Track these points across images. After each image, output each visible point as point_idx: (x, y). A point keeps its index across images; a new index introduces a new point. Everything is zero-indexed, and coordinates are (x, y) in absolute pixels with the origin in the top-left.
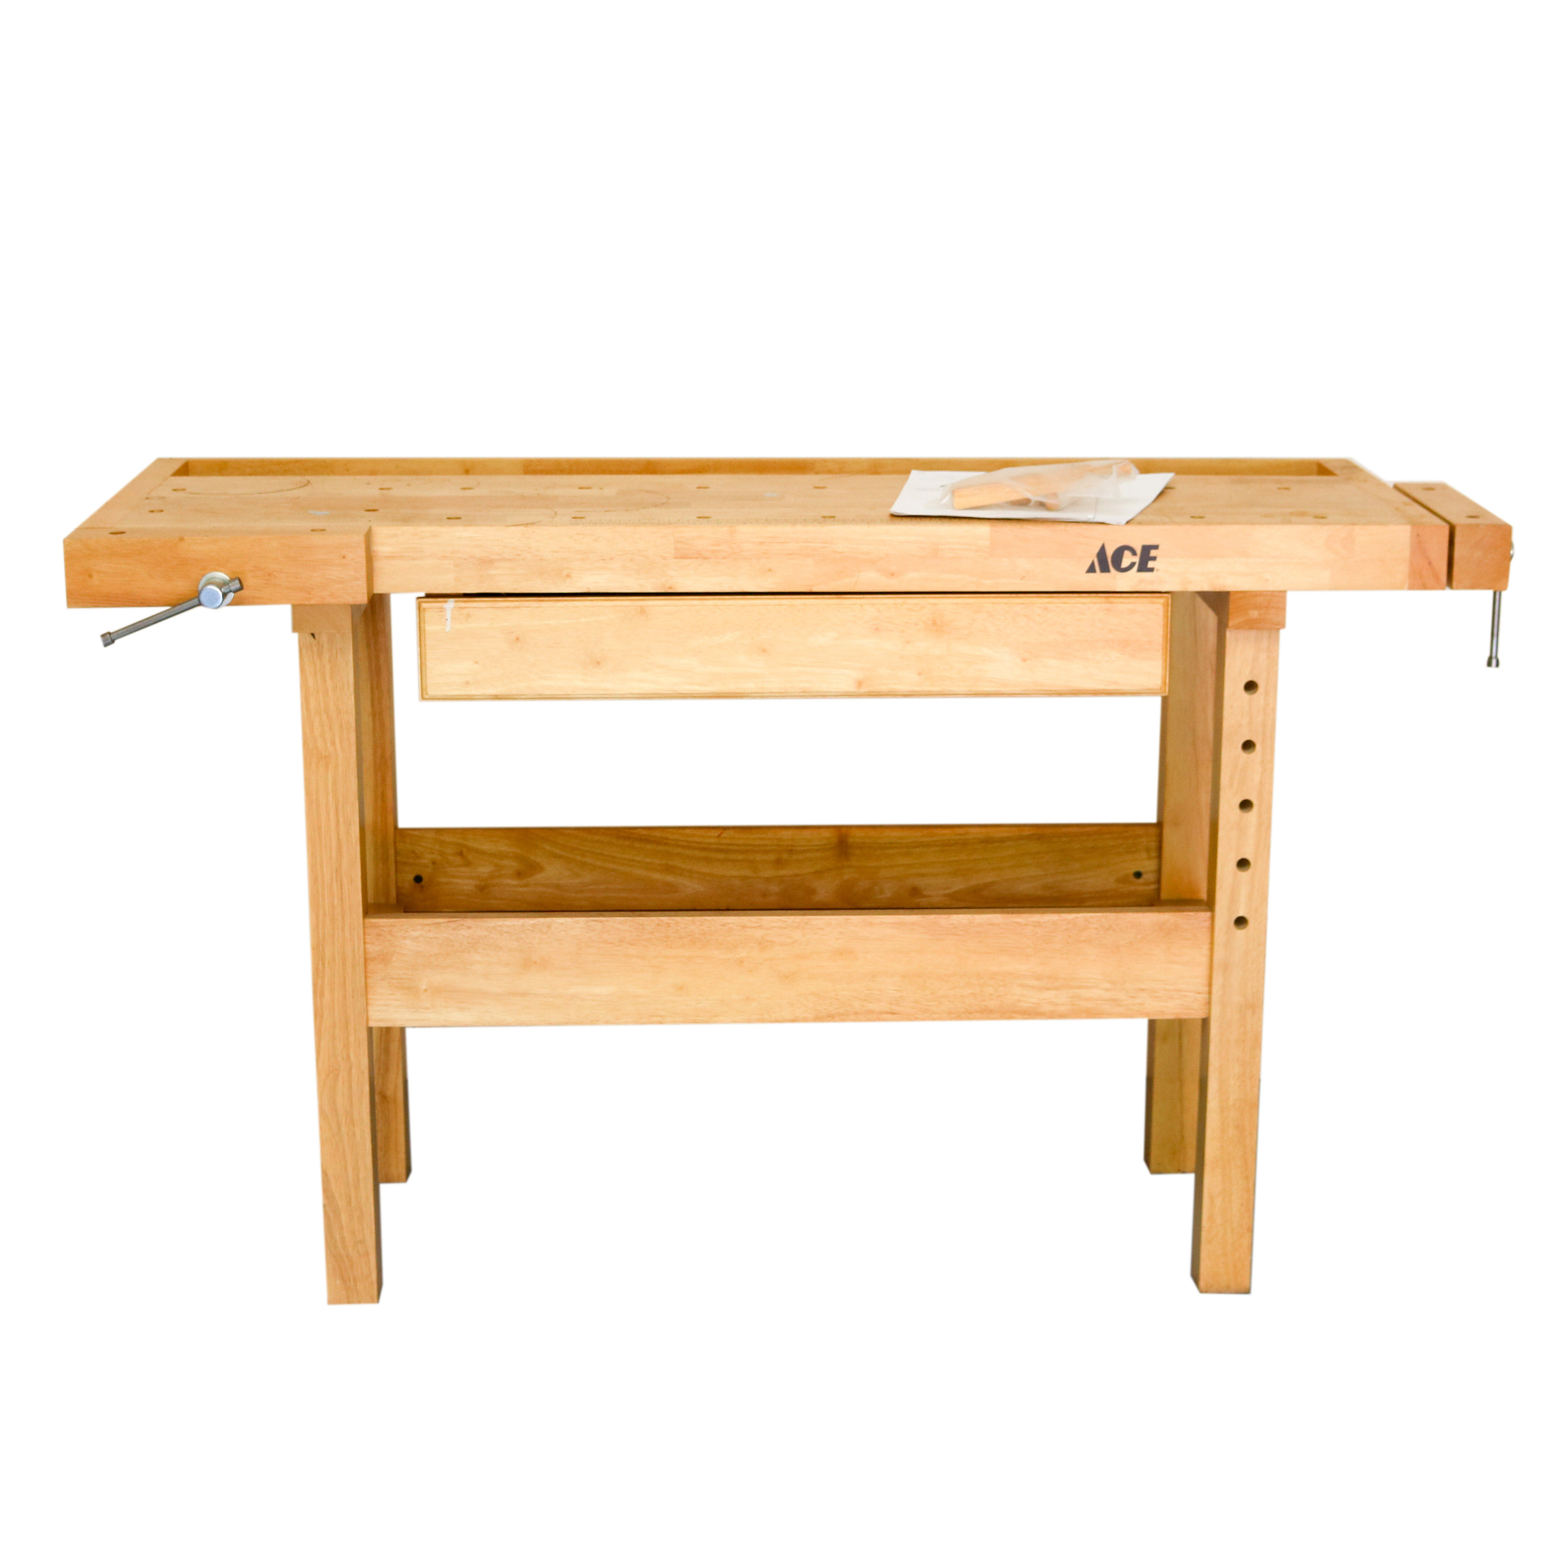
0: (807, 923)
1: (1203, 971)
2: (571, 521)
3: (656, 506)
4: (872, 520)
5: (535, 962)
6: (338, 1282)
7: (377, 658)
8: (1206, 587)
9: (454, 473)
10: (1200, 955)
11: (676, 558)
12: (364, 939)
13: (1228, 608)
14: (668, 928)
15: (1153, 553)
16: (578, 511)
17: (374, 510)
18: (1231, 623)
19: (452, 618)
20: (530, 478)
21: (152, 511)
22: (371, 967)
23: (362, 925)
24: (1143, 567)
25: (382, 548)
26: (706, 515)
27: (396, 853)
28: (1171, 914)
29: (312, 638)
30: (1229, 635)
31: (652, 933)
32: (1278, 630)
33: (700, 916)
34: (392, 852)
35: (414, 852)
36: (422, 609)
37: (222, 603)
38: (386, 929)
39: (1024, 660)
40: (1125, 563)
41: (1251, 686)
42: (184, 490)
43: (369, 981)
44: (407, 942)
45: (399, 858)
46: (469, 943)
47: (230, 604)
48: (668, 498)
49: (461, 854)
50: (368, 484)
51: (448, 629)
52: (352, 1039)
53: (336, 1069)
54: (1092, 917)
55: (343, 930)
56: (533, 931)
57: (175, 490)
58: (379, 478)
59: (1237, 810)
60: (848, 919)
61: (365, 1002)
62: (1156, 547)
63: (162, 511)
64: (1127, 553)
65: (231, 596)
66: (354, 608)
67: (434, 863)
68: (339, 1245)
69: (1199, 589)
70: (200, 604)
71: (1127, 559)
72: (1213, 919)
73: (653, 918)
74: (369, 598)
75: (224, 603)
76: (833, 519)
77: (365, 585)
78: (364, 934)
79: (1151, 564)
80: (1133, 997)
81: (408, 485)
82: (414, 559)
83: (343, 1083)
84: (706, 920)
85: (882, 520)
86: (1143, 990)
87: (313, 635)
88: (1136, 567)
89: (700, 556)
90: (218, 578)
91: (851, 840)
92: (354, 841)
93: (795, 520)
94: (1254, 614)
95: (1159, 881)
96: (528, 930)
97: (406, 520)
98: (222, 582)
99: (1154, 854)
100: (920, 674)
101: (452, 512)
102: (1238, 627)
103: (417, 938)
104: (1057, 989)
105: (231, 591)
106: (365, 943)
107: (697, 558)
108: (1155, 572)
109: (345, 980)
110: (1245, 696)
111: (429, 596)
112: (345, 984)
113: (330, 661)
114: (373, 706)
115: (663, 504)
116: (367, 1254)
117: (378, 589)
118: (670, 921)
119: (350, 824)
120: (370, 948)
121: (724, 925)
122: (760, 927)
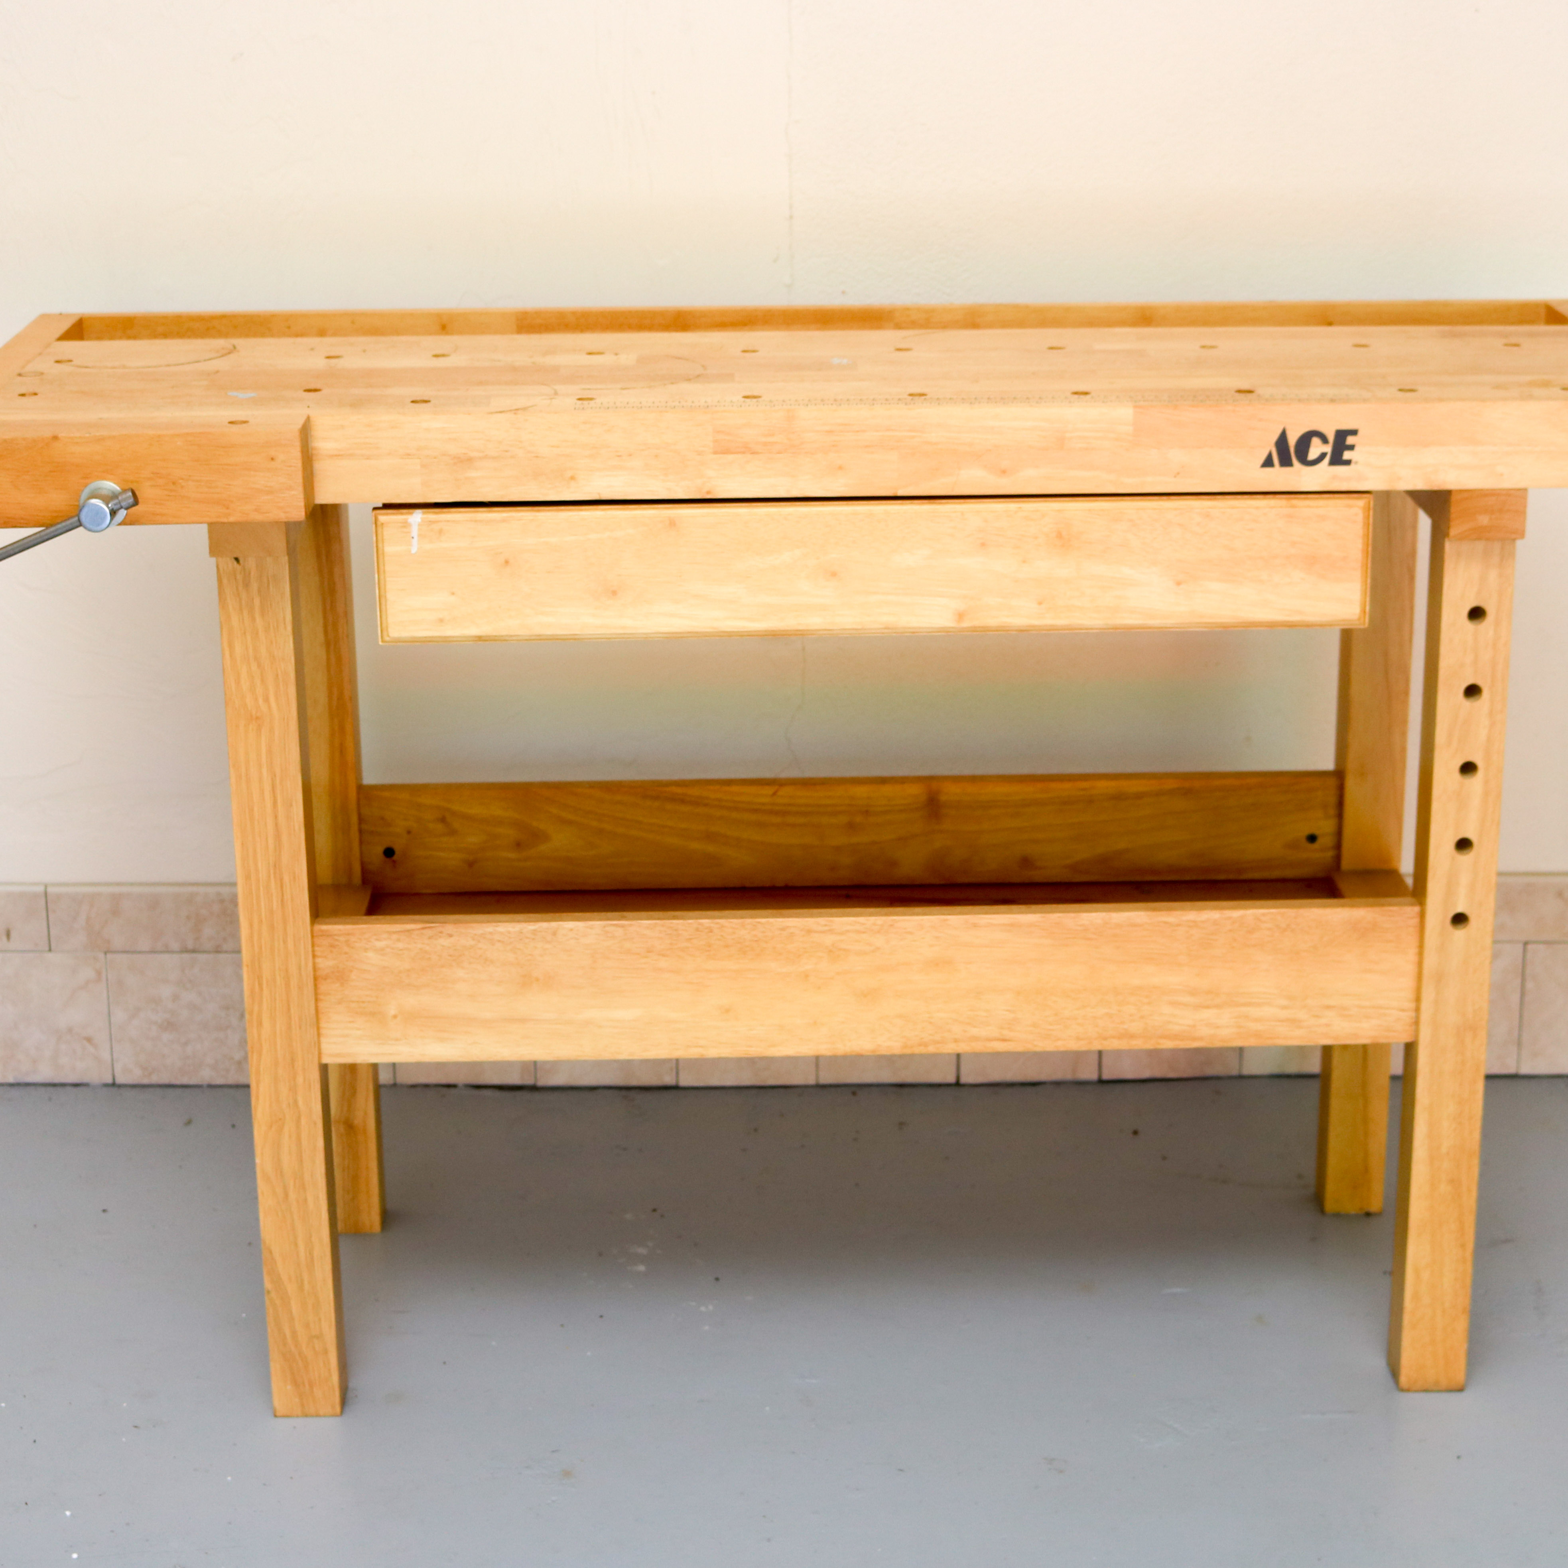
0: (891, 925)
1: (1407, 983)
2: (576, 404)
3: (689, 380)
4: (976, 399)
5: (537, 980)
6: (289, 1387)
7: (331, 573)
8: (1420, 485)
9: (428, 332)
10: (1406, 962)
11: (715, 453)
12: (313, 951)
13: (1449, 511)
14: (711, 934)
15: (1350, 440)
16: (584, 389)
17: (316, 390)
18: (1453, 531)
19: (420, 535)
20: (524, 339)
21: (23, 395)
22: (323, 987)
23: (309, 936)
24: (1337, 459)
25: (323, 443)
26: (756, 394)
27: (361, 820)
28: (1369, 909)
29: (235, 563)
30: (1449, 547)
31: (689, 940)
32: (1514, 540)
33: (752, 917)
34: (354, 819)
35: (382, 818)
36: (379, 523)
37: (110, 523)
38: (342, 939)
39: (1179, 584)
40: (1313, 454)
41: (1476, 614)
42: (70, 361)
43: (321, 1005)
44: (370, 954)
45: (364, 827)
46: (450, 956)
47: (120, 524)
48: (704, 367)
49: (443, 820)
50: (312, 349)
51: (414, 550)
52: (300, 1080)
53: (280, 1119)
54: (1264, 915)
55: (285, 942)
56: (533, 939)
57: (58, 362)
58: (327, 340)
59: (1457, 774)
60: (947, 920)
61: (316, 1033)
62: (1354, 432)
63: (35, 394)
64: (1315, 441)
65: (122, 514)
66: (289, 527)
67: (409, 832)
68: (289, 1340)
69: (1410, 487)
70: (80, 524)
71: (1316, 449)
72: (1422, 915)
73: (690, 921)
74: (308, 513)
75: (113, 522)
76: (923, 397)
77: (302, 496)
78: (313, 945)
79: (1347, 455)
80: (1317, 1017)
81: (364, 351)
82: (368, 458)
83: (290, 1136)
84: (759, 923)
85: (989, 398)
86: (1329, 1007)
87: (237, 559)
88: (1327, 460)
89: (747, 450)
90: (106, 489)
91: (943, 798)
92: (297, 828)
93: (874, 400)
94: (1484, 520)
95: (1338, 846)
96: (527, 938)
97: (357, 404)
98: (110, 494)
99: (1332, 811)
100: (1040, 603)
101: (419, 392)
102: (1461, 538)
103: (382, 949)
104: (1217, 1006)
105: (122, 507)
106: (314, 956)
107: (744, 453)
108: (1352, 466)
109: (289, 1005)
110: (1470, 626)
111: (387, 506)
112: (289, 1009)
113: (259, 591)
114: (326, 632)
115: (698, 376)
116: (326, 1352)
117: (323, 497)
118: (712, 925)
119: (291, 805)
120: (322, 963)
121: (783, 929)
122: (831, 931)
